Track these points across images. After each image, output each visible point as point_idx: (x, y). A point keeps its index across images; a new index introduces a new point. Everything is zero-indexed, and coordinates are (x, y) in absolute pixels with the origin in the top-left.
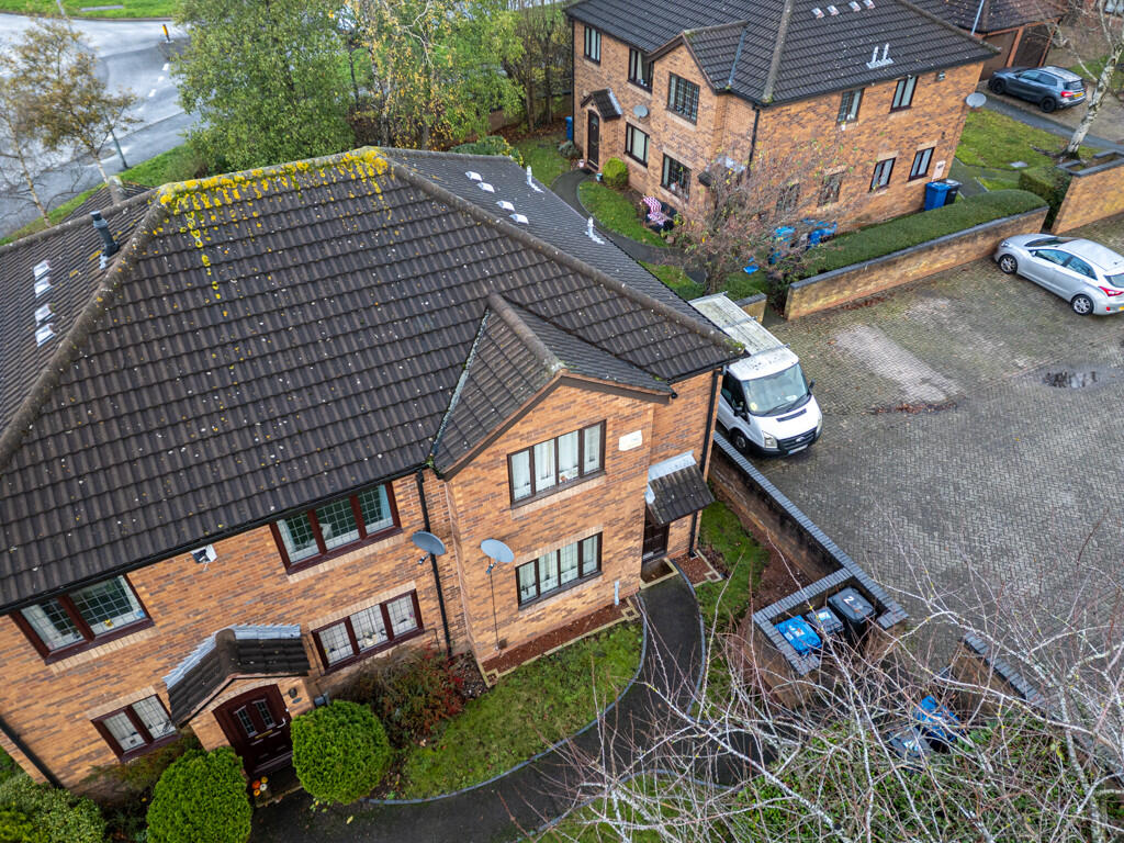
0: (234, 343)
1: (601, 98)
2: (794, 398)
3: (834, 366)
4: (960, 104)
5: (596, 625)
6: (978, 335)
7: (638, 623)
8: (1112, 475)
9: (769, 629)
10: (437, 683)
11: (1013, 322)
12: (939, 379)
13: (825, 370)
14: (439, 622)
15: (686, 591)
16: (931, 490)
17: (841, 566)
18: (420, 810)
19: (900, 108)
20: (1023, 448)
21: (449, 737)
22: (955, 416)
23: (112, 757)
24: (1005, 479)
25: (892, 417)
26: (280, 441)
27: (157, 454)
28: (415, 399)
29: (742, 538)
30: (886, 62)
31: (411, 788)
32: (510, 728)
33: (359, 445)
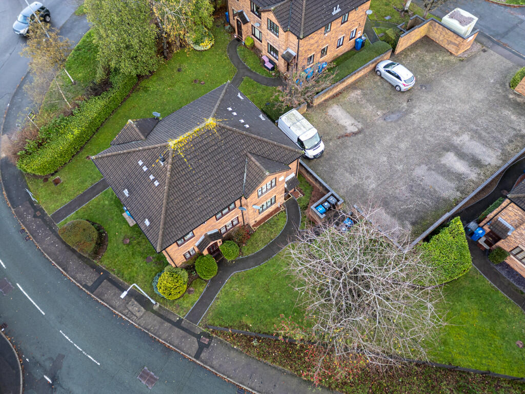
0: (198, 178)
1: (241, 14)
2: (316, 143)
3: (327, 123)
4: (364, 13)
5: (275, 213)
6: (368, 104)
7: (285, 211)
8: (397, 150)
9: (314, 209)
10: (244, 233)
11: (379, 97)
12: (356, 123)
13: (325, 124)
14: (242, 220)
15: (294, 200)
16: (352, 162)
17: (329, 191)
18: (247, 258)
19: (344, 22)
20: (376, 144)
21: (249, 243)
22: (360, 136)
23: (185, 260)
24: (370, 155)
25: (343, 139)
26: (213, 198)
27: (192, 206)
28: (237, 182)
29: (307, 184)
30: (339, 10)
31: (244, 254)
32: (261, 239)
33: (229, 195)
